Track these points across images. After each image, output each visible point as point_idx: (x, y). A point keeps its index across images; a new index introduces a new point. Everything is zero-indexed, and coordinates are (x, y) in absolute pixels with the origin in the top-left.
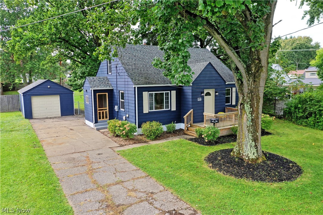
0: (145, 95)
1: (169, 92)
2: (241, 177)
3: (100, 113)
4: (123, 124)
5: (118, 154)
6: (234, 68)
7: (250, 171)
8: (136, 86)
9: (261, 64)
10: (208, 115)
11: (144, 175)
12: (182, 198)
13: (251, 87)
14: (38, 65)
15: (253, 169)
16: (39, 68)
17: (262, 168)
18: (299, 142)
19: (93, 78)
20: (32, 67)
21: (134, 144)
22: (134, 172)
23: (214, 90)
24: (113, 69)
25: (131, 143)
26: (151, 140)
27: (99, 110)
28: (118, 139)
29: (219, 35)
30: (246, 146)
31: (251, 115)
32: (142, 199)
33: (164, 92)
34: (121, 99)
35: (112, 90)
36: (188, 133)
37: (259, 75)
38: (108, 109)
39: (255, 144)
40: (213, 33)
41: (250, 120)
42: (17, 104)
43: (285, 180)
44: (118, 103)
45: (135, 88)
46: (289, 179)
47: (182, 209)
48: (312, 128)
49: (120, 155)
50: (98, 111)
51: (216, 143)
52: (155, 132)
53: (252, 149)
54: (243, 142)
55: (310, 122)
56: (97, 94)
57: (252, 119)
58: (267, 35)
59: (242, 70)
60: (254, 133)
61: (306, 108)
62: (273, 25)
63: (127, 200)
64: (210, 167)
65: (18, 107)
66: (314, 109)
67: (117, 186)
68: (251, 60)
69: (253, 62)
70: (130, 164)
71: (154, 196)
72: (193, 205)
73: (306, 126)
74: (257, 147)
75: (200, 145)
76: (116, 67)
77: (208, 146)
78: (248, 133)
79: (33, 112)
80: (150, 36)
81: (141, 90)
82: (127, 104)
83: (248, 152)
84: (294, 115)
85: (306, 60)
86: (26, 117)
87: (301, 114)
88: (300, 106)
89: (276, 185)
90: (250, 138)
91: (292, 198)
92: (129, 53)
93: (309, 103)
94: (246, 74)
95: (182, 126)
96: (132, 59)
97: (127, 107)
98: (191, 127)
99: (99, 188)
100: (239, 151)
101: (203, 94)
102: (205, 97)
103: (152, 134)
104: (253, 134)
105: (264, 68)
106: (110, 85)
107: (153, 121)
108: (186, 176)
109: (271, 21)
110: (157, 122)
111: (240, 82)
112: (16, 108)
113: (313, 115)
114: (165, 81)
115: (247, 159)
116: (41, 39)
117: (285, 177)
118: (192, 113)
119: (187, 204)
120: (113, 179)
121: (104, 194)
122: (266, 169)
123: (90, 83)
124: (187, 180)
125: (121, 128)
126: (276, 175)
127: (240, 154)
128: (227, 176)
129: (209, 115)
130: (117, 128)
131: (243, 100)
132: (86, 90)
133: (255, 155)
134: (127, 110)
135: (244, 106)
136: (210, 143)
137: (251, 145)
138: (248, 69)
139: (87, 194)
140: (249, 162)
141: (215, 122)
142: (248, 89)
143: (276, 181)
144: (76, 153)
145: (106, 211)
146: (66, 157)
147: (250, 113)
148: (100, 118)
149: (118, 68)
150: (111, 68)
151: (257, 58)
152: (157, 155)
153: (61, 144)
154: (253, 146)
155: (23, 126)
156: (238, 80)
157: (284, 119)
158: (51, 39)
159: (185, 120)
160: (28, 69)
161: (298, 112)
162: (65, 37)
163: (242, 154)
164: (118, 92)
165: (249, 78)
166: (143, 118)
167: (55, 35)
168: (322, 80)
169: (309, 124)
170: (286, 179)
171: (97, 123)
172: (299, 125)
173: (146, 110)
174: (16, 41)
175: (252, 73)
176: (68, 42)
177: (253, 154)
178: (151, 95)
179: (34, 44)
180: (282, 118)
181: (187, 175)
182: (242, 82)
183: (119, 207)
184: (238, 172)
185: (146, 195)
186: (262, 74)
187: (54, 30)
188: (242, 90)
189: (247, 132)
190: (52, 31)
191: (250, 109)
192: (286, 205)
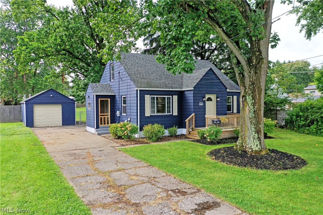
0: (148, 98)
1: (171, 96)
2: (245, 166)
3: (101, 118)
4: (125, 125)
5: (120, 151)
6: (236, 63)
7: (254, 161)
8: (139, 89)
9: (261, 56)
10: (209, 117)
11: (145, 165)
12: (185, 181)
13: (253, 79)
14: (41, 81)
15: (257, 159)
16: (42, 84)
17: (266, 159)
18: (302, 143)
19: (96, 85)
20: (35, 83)
21: (136, 144)
22: (136, 163)
23: (215, 95)
24: (116, 75)
25: (133, 143)
26: (153, 142)
27: (101, 115)
28: (119, 140)
29: (220, 28)
30: (249, 138)
31: (253, 107)
32: (144, 181)
33: (166, 96)
34: (123, 104)
35: (115, 96)
36: (189, 136)
37: (260, 67)
38: (109, 115)
39: (258, 136)
40: (215, 26)
41: (252, 111)
42: (19, 115)
43: (289, 168)
44: (120, 108)
45: (137, 90)
46: (294, 167)
47: (185, 188)
48: (314, 135)
49: (121, 151)
50: (100, 117)
51: (219, 143)
52: (157, 134)
53: (255, 141)
54: (246, 135)
55: (312, 130)
56: (99, 99)
57: (254, 111)
58: (267, 28)
59: (244, 63)
60: (257, 124)
61: (307, 116)
62: (272, 22)
63: (129, 182)
64: (213, 159)
65: (19, 117)
66: (315, 116)
67: (118, 172)
68: (252, 52)
69: (254, 54)
70: (132, 157)
71: (157, 180)
72: (197, 185)
73: (308, 134)
74: (260, 139)
75: (202, 145)
76: (119, 73)
77: (211, 146)
78: (251, 125)
79: (34, 120)
80: (151, 51)
81: (143, 93)
82: (129, 108)
83: (251, 144)
84: (296, 123)
85: (305, 83)
86: (27, 125)
87: (303, 122)
88: (301, 114)
89: (280, 172)
90: (253, 130)
91: (298, 181)
92: (132, 61)
93: (310, 110)
94: (247, 66)
95: (184, 131)
96: (135, 65)
97: (129, 111)
98: (192, 131)
99: (101, 174)
100: (242, 144)
101: (204, 99)
102: (206, 102)
103: (154, 135)
104: (255, 126)
105: (264, 59)
106: (113, 91)
107: (155, 124)
108: (189, 166)
109: (270, 14)
110: (159, 124)
111: (242, 76)
112: (18, 119)
113: (315, 123)
114: (167, 86)
115: (250, 151)
116: (46, 50)
117: (290, 166)
118: (194, 117)
119: (190, 185)
120: (114, 167)
121: (105, 178)
122: (270, 159)
123: (93, 89)
124: (190, 168)
125: (123, 129)
126: (280, 164)
127: (243, 147)
128: (231, 165)
129: (211, 117)
130: (119, 129)
131: (245, 92)
132: (89, 96)
133: (259, 146)
134: (129, 114)
135: (246, 97)
136: (212, 143)
137: (254, 137)
138: (249, 61)
139: (88, 178)
140: (252, 154)
141: (217, 123)
142: (250, 81)
143: (280, 169)
144: (77, 150)
145: (107, 189)
146: (68, 152)
147: (253, 104)
148: (101, 124)
149: (121, 74)
150: (113, 74)
151: (257, 50)
152: (159, 151)
153: (62, 144)
154: (256, 138)
155: (24, 131)
156: (239, 74)
157: (287, 128)
158: (56, 49)
159: (187, 123)
160: (31, 84)
161: (299, 121)
162: (70, 48)
163: (245, 146)
164: (120, 97)
165: (251, 70)
166: (144, 121)
167: (60, 46)
168: (322, 93)
169: (311, 132)
170: (291, 168)
171: (98, 128)
172: (301, 133)
173: (148, 113)
174: (22, 50)
175: (253, 65)
176: (73, 54)
177: (257, 146)
178: (153, 99)
179: (39, 56)
180: (284, 127)
181: (190, 164)
182: (243, 76)
183: (121, 187)
184: (241, 162)
185: (149, 179)
186: (263, 66)
187: (59, 41)
188: (244, 83)
189: (249, 124)
190: (57, 42)
191: (252, 100)
192: (292, 186)
